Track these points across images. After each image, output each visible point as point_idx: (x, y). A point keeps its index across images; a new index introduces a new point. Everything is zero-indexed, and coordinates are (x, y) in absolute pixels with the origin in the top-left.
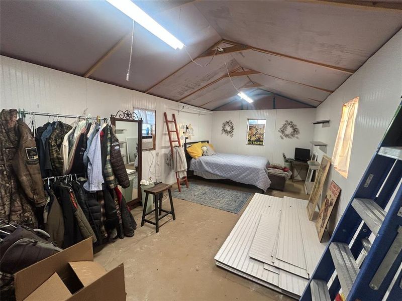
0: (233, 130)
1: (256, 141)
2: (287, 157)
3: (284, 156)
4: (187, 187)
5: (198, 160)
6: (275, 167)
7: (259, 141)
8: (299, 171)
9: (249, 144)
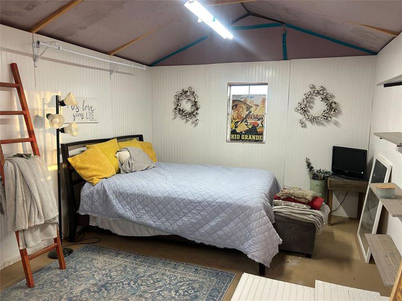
0: (197, 109)
1: (247, 132)
2: (316, 168)
3: (309, 165)
4: (62, 267)
5: (97, 187)
6: (289, 198)
7: (254, 134)
8: (342, 198)
9: (232, 140)
